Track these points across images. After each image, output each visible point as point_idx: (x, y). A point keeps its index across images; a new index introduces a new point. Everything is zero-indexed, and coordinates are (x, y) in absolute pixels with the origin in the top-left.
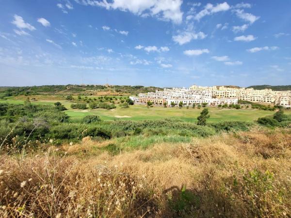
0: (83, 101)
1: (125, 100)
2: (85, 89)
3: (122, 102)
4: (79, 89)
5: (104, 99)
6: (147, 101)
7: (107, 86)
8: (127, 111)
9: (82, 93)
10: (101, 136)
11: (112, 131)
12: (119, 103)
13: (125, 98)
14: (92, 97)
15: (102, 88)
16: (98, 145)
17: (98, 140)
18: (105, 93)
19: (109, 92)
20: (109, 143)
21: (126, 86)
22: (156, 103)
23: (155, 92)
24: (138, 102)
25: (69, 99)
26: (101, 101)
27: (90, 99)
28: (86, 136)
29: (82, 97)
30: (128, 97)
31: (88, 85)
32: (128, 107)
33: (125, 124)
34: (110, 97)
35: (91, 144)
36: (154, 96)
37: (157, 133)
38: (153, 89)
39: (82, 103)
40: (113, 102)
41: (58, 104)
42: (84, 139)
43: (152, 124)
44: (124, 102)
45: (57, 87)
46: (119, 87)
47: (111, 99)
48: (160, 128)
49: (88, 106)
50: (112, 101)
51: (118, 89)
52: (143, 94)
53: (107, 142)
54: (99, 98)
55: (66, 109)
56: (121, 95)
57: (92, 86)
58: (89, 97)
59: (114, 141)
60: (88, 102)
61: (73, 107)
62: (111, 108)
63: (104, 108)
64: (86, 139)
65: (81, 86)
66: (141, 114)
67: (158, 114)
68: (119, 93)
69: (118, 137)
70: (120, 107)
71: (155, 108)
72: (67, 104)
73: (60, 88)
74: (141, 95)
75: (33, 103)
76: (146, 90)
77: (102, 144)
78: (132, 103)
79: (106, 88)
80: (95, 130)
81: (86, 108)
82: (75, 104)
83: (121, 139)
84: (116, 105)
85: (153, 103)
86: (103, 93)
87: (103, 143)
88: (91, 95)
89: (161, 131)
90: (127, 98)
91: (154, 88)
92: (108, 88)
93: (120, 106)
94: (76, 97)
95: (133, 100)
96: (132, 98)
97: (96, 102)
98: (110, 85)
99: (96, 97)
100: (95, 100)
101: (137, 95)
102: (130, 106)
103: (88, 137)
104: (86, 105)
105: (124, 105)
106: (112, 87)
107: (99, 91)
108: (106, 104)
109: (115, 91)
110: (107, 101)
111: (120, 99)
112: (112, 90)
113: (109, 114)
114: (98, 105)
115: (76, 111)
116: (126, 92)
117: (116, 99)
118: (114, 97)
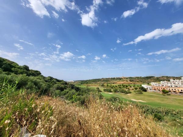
0: (109, 87)
1: (138, 88)
2: (110, 80)
3: (136, 89)
4: (107, 80)
5: (122, 87)
6: (161, 89)
7: (123, 78)
8: (140, 96)
9: (109, 82)
12: (133, 89)
13: (138, 86)
14: (114, 85)
15: (120, 79)
18: (122, 82)
19: (125, 82)
21: (137, 77)
22: (175, 92)
24: (151, 89)
25: (103, 86)
26: (120, 88)
27: (113, 86)
29: (109, 85)
30: (141, 85)
31: (112, 78)
32: (142, 93)
34: (126, 85)
36: (169, 85)
39: (109, 88)
40: (129, 89)
41: (98, 88)
44: (138, 89)
45: (98, 79)
46: (132, 78)
47: (127, 86)
49: (112, 90)
50: (127, 88)
51: (131, 79)
52: (155, 83)
54: (119, 86)
55: (101, 91)
56: (134, 84)
57: (114, 78)
58: (113, 85)
60: (112, 88)
61: (105, 90)
62: (128, 93)
63: (123, 92)
65: (108, 79)
68: (132, 82)
70: (135, 93)
72: (102, 89)
73: (99, 80)
74: (153, 84)
76: (158, 80)
78: (145, 90)
79: (123, 79)
81: (111, 92)
82: (106, 89)
84: (131, 91)
85: (170, 91)
86: (121, 82)
88: (114, 83)
90: (140, 86)
93: (135, 92)
94: (106, 85)
95: (145, 88)
96: (145, 86)
99: (117, 85)
100: (116, 87)
101: (148, 84)
102: (144, 92)
104: (111, 90)
105: (138, 91)
106: (126, 78)
107: (118, 81)
108: (124, 90)
109: (129, 81)
110: (124, 88)
111: (134, 86)
112: (126, 81)
113: (127, 97)
114: (118, 90)
115: (106, 93)
116: (138, 82)
117: (131, 87)
118: (129, 85)
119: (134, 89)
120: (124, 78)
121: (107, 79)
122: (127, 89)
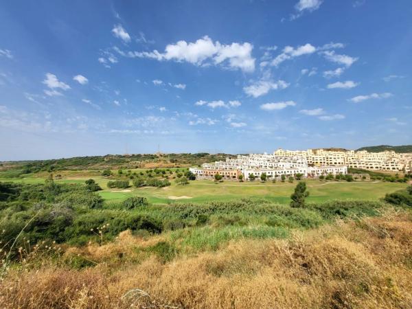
0: (125, 177)
1: (183, 174)
2: (129, 160)
3: (179, 176)
4: (120, 160)
5: (154, 174)
6: (214, 174)
8: (186, 189)
9: (125, 165)
10: (147, 229)
11: (164, 221)
12: (174, 178)
13: (183, 171)
14: (138, 171)
15: (152, 157)
16: (142, 243)
17: (142, 236)
18: (156, 165)
19: (162, 163)
20: (158, 240)
21: (184, 155)
22: (228, 176)
23: (225, 161)
24: (201, 175)
25: (107, 174)
26: (150, 176)
27: (135, 174)
28: (126, 229)
29: (123, 171)
30: (188, 169)
31: (133, 155)
32: (188, 183)
33: (183, 209)
34: (162, 169)
35: (131, 243)
36: (224, 167)
37: (231, 222)
38: (223, 157)
39: (123, 179)
40: (167, 177)
41: (91, 182)
42: (121, 234)
43: (222, 207)
44: (182, 177)
45: (92, 158)
46: (175, 155)
47: (164, 173)
48: (236, 214)
49: (131, 183)
50: (165, 175)
51: (174, 158)
52: (209, 164)
53: (155, 239)
54: (147, 172)
55: (101, 189)
56: (178, 167)
57: (139, 156)
58: (133, 171)
59: (166, 236)
60: (132, 178)
61: (111, 185)
62: (164, 186)
63: (154, 186)
64: (125, 235)
65: (124, 157)
66: (206, 193)
67: (230, 192)
68: (174, 164)
69: (172, 229)
70: (176, 184)
71: (227, 183)
72: (102, 182)
73: (96, 160)
74: (205, 165)
75: (57, 181)
76: (213, 159)
77: (147, 243)
78: (193, 178)
79: (158, 157)
80: (138, 219)
81: (128, 187)
82: (113, 181)
83: (177, 232)
84: (170, 181)
85: (223, 176)
86: (153, 165)
87: (150, 241)
88: (137, 167)
89: (237, 219)
90: (186, 171)
91: (224, 155)
92: (161, 158)
93: (177, 182)
94: (115, 171)
95: (194, 173)
96: (193, 170)
97: (143, 178)
98: (162, 153)
99: (143, 170)
100: (142, 174)
101: (200, 166)
102: (191, 182)
103: (128, 231)
104: (128, 183)
105: (181, 181)
106: (165, 156)
107: (147, 163)
108: (156, 180)
109: (169, 162)
110: (159, 176)
111: (176, 172)
112: (165, 161)
113: (160, 194)
114: (145, 182)
115: (115, 191)
116: (184, 163)
117: (171, 173)
118: (168, 170)
119: (177, 178)
120: (161, 156)
121: (120, 156)
122: (163, 177)
